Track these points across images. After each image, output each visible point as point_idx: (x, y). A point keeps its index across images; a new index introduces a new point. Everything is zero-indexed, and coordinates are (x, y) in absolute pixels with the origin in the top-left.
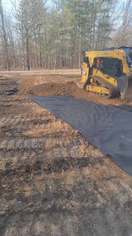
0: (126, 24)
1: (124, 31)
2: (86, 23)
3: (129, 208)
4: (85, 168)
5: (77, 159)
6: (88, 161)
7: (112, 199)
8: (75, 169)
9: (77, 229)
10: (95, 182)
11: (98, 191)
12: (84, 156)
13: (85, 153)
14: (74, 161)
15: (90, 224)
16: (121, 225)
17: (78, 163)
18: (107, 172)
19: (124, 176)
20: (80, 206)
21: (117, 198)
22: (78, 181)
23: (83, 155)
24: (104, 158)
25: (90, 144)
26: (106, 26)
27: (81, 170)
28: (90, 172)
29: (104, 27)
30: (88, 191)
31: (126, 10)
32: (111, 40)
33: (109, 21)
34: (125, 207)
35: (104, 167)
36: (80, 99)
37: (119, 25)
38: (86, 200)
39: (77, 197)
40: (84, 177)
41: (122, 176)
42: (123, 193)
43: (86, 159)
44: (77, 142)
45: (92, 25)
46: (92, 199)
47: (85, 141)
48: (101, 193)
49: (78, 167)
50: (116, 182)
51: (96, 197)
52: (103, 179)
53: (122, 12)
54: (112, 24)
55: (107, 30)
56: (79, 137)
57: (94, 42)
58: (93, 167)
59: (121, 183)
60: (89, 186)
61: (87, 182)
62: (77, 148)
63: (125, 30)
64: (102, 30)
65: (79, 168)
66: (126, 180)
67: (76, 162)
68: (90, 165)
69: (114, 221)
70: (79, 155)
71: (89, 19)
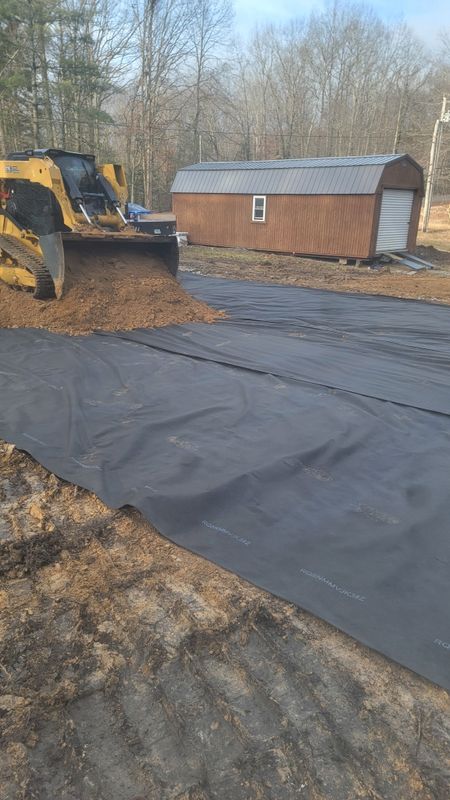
0: (154, 74)
1: (149, 96)
2: (10, 53)
3: (193, 652)
4: (47, 570)
5: (15, 547)
6: (57, 543)
7: (140, 644)
8: (11, 583)
9: (22, 784)
10: (85, 606)
11: (96, 632)
12: (44, 528)
13: (46, 519)
14: (5, 555)
15: (71, 749)
16: (171, 713)
17: (23, 559)
18: (124, 563)
19: (178, 560)
20: (30, 704)
21: (158, 636)
22: (23, 621)
23: (40, 525)
24: (113, 519)
25: (63, 482)
26: (85, 73)
27: (35, 582)
28: (67, 580)
29: (82, 73)
30: (60, 643)
31: (145, 27)
32: (112, 121)
33: (96, 57)
34: (182, 654)
35: (117, 550)
36: (22, 328)
37: (130, 76)
38: (55, 675)
39: (21, 676)
40: (44, 600)
41: (171, 564)
42: (175, 613)
43: (49, 538)
44: (15, 486)
45: (34, 64)
46: (76, 667)
47: (48, 476)
48: (105, 638)
49: (21, 574)
50: (153, 588)
51: (91, 655)
52: (111, 589)
53: (133, 30)
54: (107, 68)
55: (94, 87)
56: (23, 465)
57: (51, 124)
58: (78, 558)
59: (169, 586)
60: (63, 625)
61: (58, 615)
62: (15, 507)
63: (152, 95)
64: (75, 84)
65: (27, 574)
66: (182, 571)
67: (14, 556)
68: (64, 554)
69: (148, 711)
70: (25, 530)
71: (21, 38)
